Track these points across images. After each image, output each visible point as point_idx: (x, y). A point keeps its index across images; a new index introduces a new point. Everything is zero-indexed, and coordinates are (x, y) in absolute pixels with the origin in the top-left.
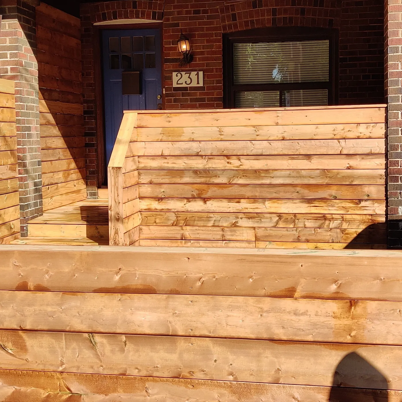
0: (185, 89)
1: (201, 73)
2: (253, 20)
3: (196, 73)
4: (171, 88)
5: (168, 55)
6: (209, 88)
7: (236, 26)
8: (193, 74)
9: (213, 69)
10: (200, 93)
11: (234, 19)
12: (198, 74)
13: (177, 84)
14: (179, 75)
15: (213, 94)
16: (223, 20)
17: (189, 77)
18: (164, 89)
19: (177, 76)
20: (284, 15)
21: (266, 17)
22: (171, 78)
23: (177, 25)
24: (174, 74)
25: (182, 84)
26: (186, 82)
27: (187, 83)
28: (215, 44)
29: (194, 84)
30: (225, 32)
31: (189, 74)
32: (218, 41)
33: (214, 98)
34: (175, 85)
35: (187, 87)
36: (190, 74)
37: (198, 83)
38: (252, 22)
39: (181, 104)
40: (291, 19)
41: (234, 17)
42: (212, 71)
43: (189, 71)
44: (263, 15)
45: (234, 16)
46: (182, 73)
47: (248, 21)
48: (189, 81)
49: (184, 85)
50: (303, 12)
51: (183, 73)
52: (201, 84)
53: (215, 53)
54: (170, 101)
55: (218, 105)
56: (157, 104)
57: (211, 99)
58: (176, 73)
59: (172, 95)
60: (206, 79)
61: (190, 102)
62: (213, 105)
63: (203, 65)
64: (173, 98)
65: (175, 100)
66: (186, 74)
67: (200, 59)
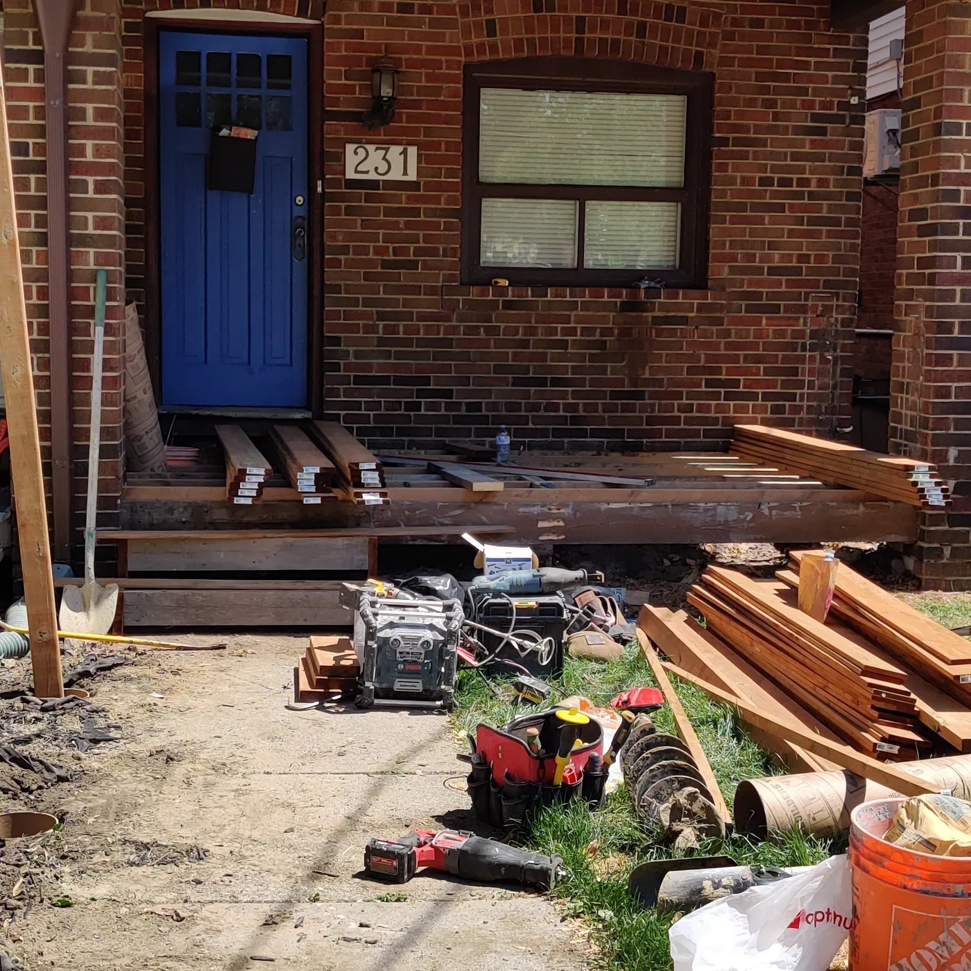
0: (373, 184)
1: (413, 151)
2: (534, 39)
3: (401, 148)
4: (340, 180)
5: (336, 102)
6: (428, 186)
7: (494, 48)
8: (395, 151)
9: (440, 142)
10: (408, 197)
11: (492, 32)
12: (404, 153)
13: (356, 171)
14: (361, 152)
15: (437, 200)
16: (466, 33)
17: (384, 158)
18: (319, 183)
19: (356, 153)
20: (600, 34)
21: (562, 35)
22: (341, 158)
23: (359, 34)
24: (350, 148)
25: (367, 172)
26: (376, 169)
27: (379, 171)
28: (445, 85)
29: (396, 175)
30: (469, 59)
31: (384, 152)
32: (452, 79)
33: (441, 209)
34: (350, 174)
35: (378, 181)
36: (387, 150)
37: (405, 173)
38: (531, 42)
39: (362, 220)
40: (616, 43)
41: (491, 28)
42: (437, 146)
43: (384, 144)
44: (555, 29)
45: (491, 25)
46: (367, 146)
47: (522, 40)
48: (383, 167)
49: (372, 176)
50: (642, 29)
51: (371, 148)
52: (412, 176)
53: (445, 106)
54: (336, 211)
55: (448, 227)
56: (294, 216)
57: (434, 213)
58: (355, 146)
59: (341, 198)
60: (423, 165)
61: (384, 216)
62: (436, 226)
63: (416, 132)
64: (343, 205)
65: (349, 210)
66: (378, 151)
67: (410, 118)
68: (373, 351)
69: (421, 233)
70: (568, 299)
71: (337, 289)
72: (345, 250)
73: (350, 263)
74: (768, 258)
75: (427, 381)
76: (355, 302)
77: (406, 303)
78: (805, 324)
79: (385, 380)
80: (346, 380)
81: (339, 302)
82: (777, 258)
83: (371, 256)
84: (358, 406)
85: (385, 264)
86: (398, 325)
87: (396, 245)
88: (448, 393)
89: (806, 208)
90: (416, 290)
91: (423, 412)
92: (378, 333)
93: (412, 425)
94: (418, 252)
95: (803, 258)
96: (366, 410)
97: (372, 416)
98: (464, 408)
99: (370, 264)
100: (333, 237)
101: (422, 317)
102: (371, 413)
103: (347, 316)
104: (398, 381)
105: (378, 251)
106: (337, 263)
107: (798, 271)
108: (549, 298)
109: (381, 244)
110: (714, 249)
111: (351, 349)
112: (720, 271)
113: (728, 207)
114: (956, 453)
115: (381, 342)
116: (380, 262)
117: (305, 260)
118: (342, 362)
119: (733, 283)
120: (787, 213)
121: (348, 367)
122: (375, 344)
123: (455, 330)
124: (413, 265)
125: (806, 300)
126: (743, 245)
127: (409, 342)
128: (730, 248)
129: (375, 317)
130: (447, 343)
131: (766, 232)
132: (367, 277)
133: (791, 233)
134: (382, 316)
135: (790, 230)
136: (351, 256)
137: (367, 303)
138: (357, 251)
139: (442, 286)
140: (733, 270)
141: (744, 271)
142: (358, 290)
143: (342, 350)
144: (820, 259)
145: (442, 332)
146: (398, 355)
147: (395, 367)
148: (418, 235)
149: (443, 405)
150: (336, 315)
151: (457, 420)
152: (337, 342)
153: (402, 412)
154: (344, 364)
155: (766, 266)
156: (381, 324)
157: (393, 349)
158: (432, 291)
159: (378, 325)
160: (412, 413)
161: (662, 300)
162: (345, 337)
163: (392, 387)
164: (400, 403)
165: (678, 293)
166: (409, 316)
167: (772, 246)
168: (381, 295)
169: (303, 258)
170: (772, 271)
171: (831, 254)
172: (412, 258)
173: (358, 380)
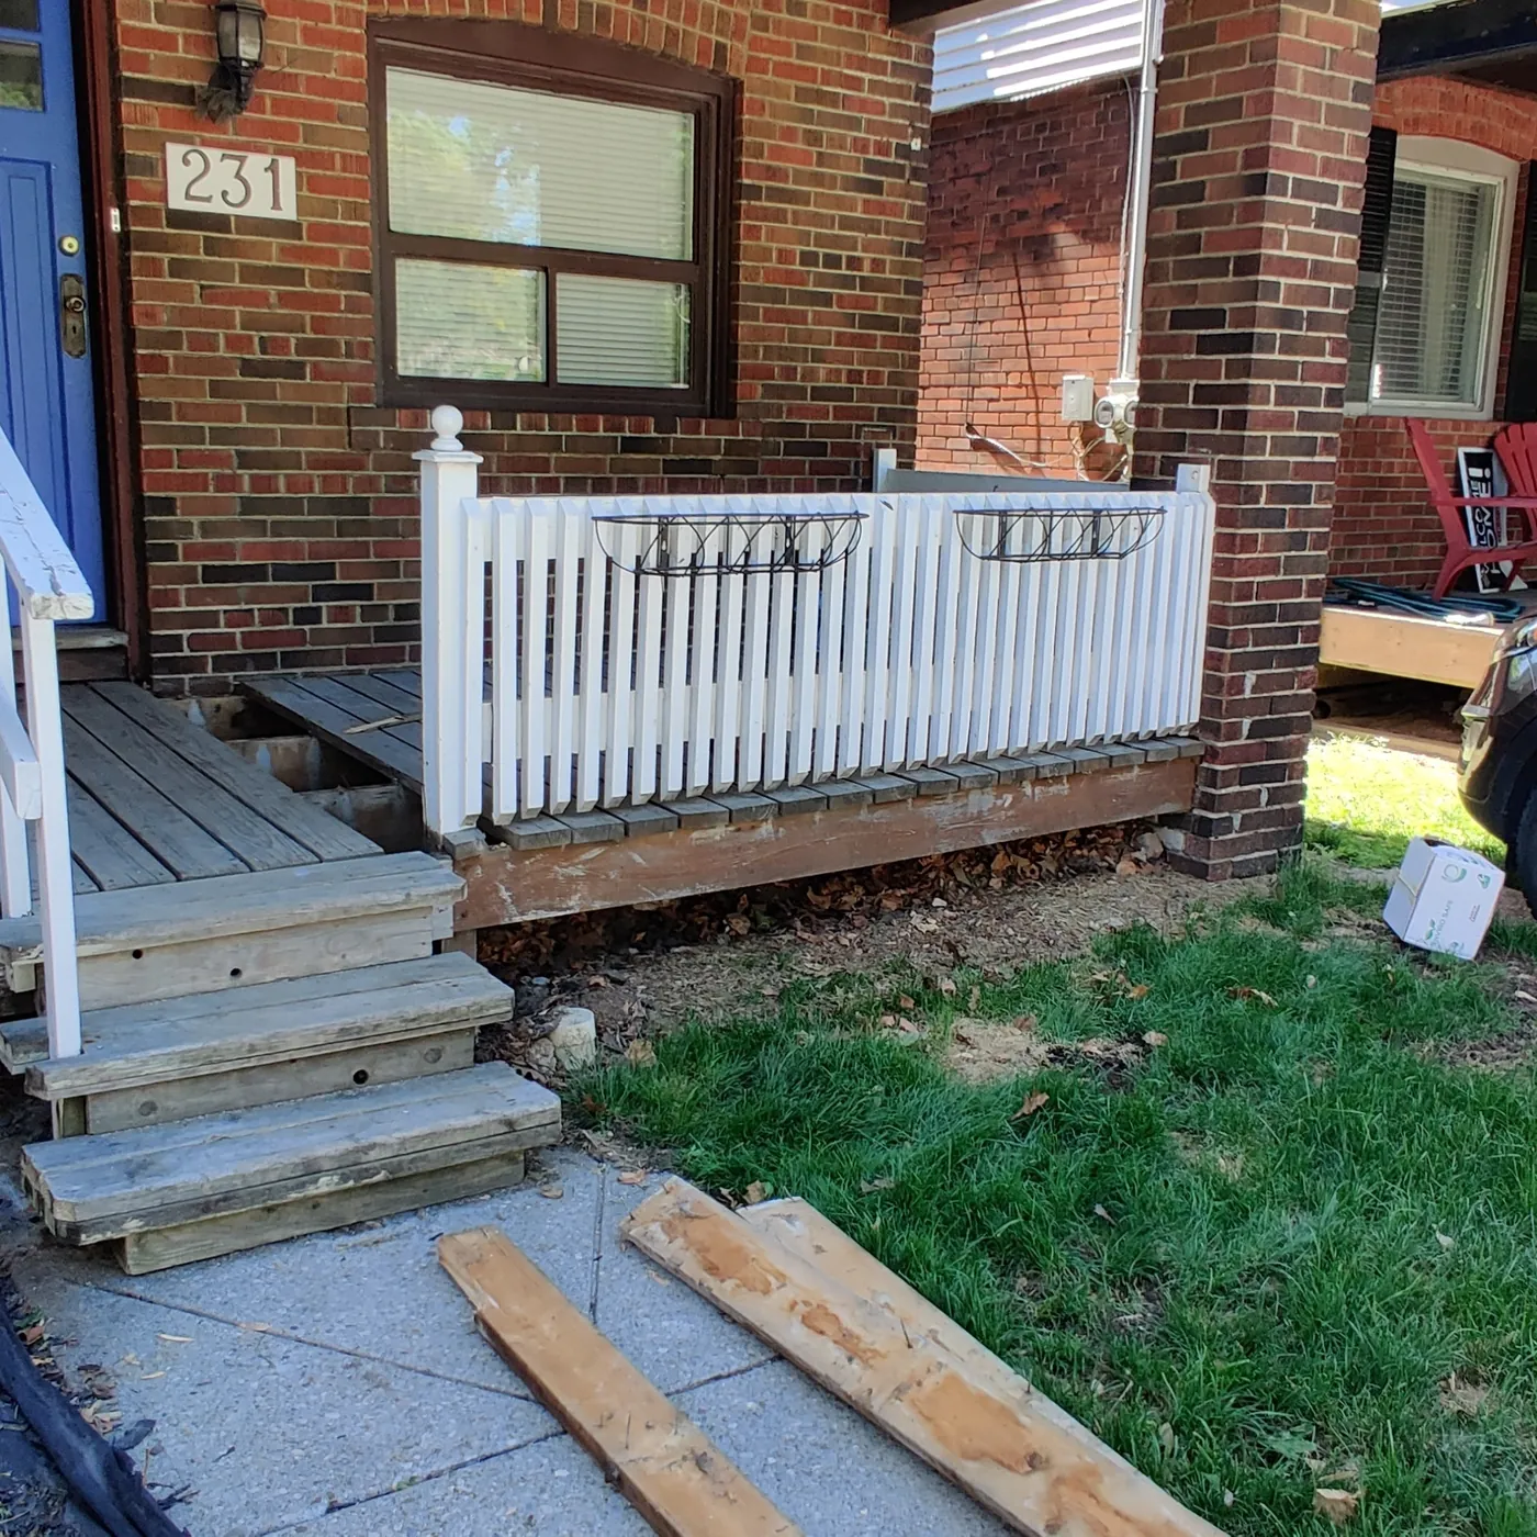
0: (219, 222)
1: (287, 166)
3: (266, 160)
4: (156, 210)
5: (142, 63)
6: (317, 232)
8: (256, 163)
9: (332, 155)
10: (283, 250)
12: (273, 168)
13: (188, 196)
14: (194, 158)
15: (332, 256)
17: (238, 176)
18: (115, 213)
19: (186, 162)
22: (156, 168)
24: (174, 151)
25: (208, 199)
26: (224, 194)
27: (229, 198)
28: (336, 53)
29: (259, 208)
30: (375, 9)
31: (237, 163)
32: (349, 43)
33: (338, 274)
34: (177, 202)
35: (228, 216)
36: (242, 160)
37: (276, 205)
39: (202, 287)
42: (327, 161)
43: (236, 150)
46: (207, 151)
48: (236, 194)
49: (217, 207)
51: (213, 154)
52: (289, 212)
53: (337, 89)
54: (153, 267)
55: (352, 304)
56: (59, 274)
57: (327, 279)
58: (184, 148)
59: (162, 243)
60: (305, 193)
61: (242, 281)
62: (331, 303)
63: (289, 132)
64: (166, 257)
65: (177, 268)
66: (226, 161)
67: (278, 105)
68: (235, 522)
69: (307, 315)
70: (547, 432)
71: (163, 411)
72: (172, 340)
73: (184, 365)
74: (809, 374)
75: (329, 571)
76: (197, 435)
77: (287, 437)
78: (857, 473)
79: (256, 573)
80: (187, 575)
81: (169, 435)
82: (822, 374)
83: (221, 353)
84: (211, 619)
85: (248, 367)
86: (276, 476)
87: (264, 334)
88: (364, 592)
89: (857, 302)
90: (302, 415)
91: (325, 625)
92: (241, 491)
93: (308, 647)
94: (306, 347)
95: (854, 376)
96: (228, 625)
97: (238, 637)
98: (391, 614)
99: (222, 366)
100: (150, 315)
101: (317, 462)
102: (237, 631)
103: (186, 459)
104: (281, 573)
105: (232, 343)
106: (158, 364)
107: (846, 394)
108: (519, 431)
109: (238, 331)
110: (745, 357)
111: (195, 520)
112: (751, 391)
113: (759, 293)
114: (1254, 679)
115: (248, 506)
116: (239, 363)
117: (87, 356)
118: (179, 543)
119: (768, 410)
120: (835, 309)
121: (190, 553)
122: (238, 509)
123: (371, 483)
124: (296, 370)
125: (858, 437)
126: (782, 354)
127: (294, 506)
128: (765, 358)
129: (235, 461)
130: (360, 505)
131: (810, 337)
132: (216, 389)
133: (840, 337)
134: (245, 460)
135: (839, 335)
136: (185, 351)
137: (219, 436)
138: (198, 342)
139: (348, 409)
140: (770, 391)
141: (780, 392)
142: (202, 411)
143: (178, 522)
144: (875, 377)
145: (350, 487)
146: (278, 528)
147: (275, 550)
148: (303, 317)
149: (358, 610)
150: (164, 459)
151: (382, 634)
152: (168, 506)
153: (291, 626)
154: (185, 547)
155: (809, 385)
156: (246, 474)
157: (270, 518)
158: (329, 416)
159: (241, 476)
160: (306, 627)
161: (679, 435)
162: (183, 498)
163: (270, 583)
164: (285, 610)
165: (699, 425)
166: (293, 461)
167: (818, 356)
168: (244, 424)
169: (82, 353)
170: (818, 393)
171: (886, 370)
172: (294, 358)
173: (210, 574)
